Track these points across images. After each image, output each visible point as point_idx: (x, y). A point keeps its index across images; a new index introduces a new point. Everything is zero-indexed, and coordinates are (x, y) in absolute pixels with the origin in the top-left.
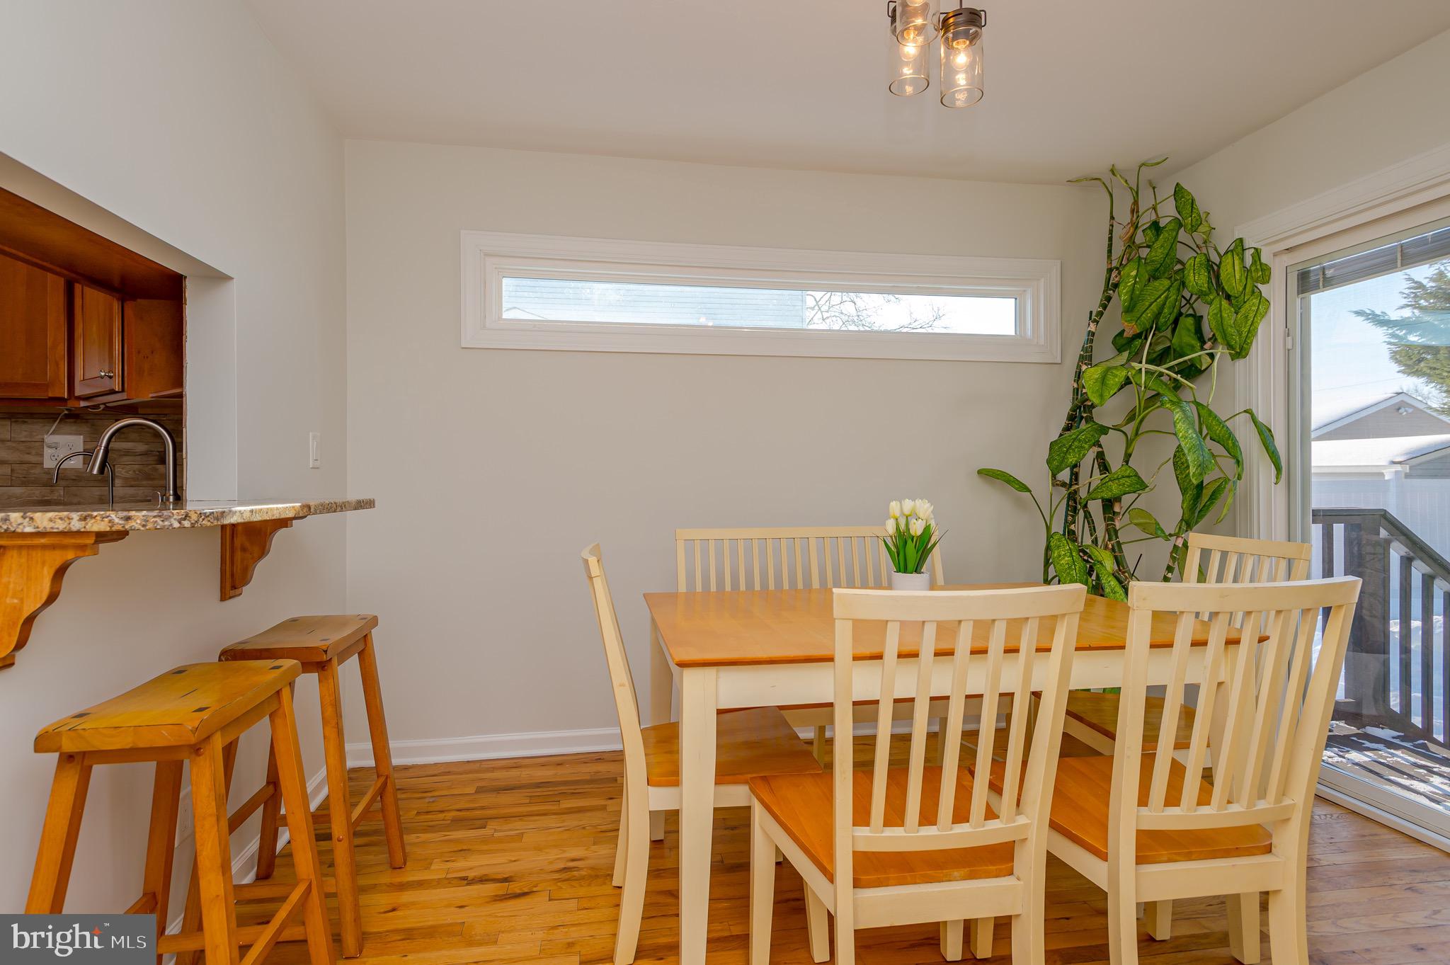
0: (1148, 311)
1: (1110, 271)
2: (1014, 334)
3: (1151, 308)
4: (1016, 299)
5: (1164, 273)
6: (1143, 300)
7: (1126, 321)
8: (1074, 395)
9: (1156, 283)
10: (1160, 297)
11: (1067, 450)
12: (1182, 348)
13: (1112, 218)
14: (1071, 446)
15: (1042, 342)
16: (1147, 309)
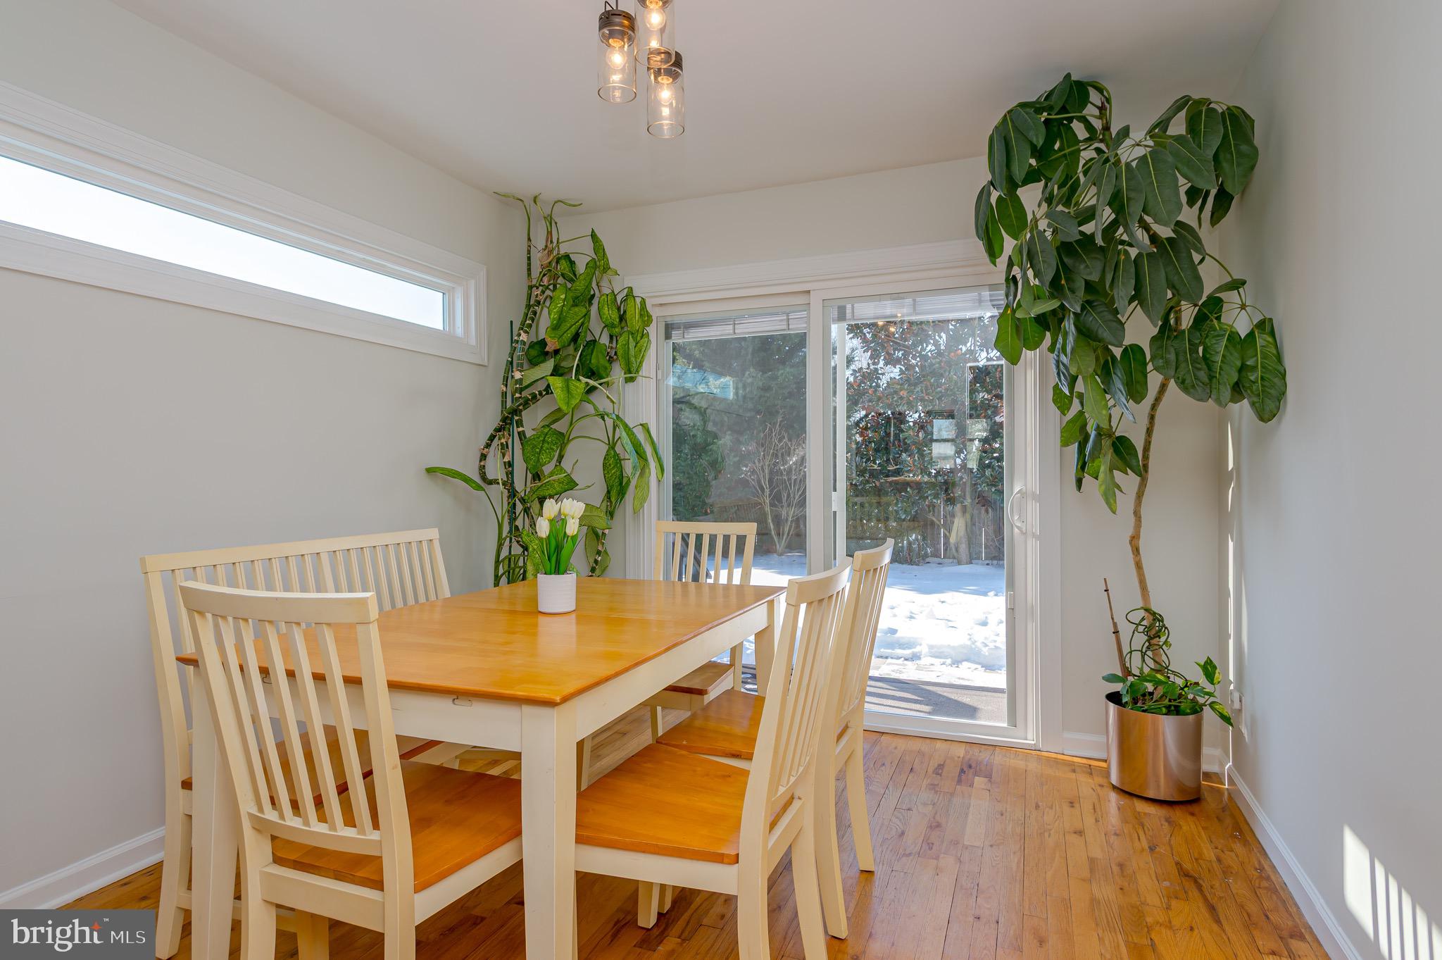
0: (568, 332)
1: (531, 287)
2: (442, 329)
3: (571, 329)
4: (444, 294)
5: (582, 302)
6: (565, 322)
7: (550, 337)
8: (503, 398)
9: (576, 309)
10: (578, 321)
11: (540, 451)
12: (598, 368)
13: (529, 239)
14: (542, 447)
15: (473, 342)
16: (568, 329)
